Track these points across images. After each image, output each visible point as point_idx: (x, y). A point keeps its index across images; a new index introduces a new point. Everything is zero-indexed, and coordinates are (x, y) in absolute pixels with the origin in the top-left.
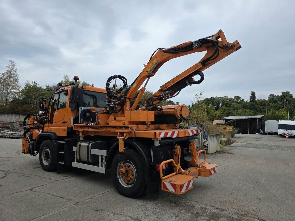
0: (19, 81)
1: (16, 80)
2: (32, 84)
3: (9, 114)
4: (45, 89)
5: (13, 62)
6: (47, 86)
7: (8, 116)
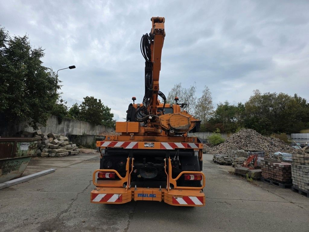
0: (213, 103)
1: (210, 102)
2: (224, 104)
3: (205, 132)
4: (237, 107)
5: (207, 87)
6: (239, 104)
7: (204, 133)
